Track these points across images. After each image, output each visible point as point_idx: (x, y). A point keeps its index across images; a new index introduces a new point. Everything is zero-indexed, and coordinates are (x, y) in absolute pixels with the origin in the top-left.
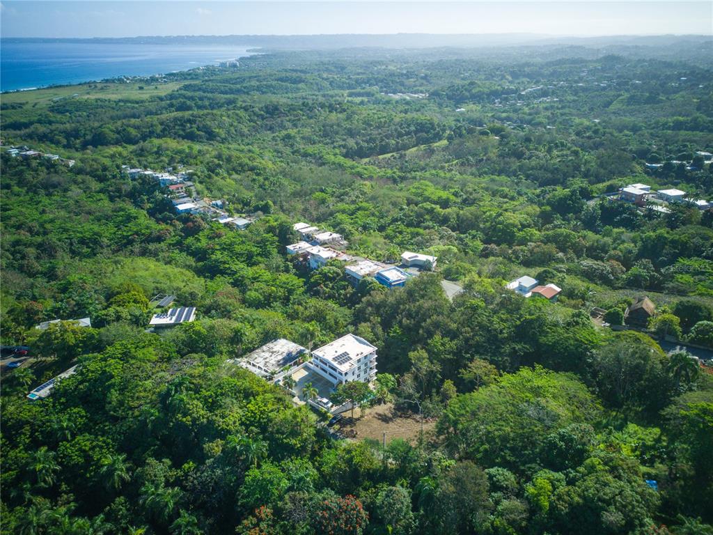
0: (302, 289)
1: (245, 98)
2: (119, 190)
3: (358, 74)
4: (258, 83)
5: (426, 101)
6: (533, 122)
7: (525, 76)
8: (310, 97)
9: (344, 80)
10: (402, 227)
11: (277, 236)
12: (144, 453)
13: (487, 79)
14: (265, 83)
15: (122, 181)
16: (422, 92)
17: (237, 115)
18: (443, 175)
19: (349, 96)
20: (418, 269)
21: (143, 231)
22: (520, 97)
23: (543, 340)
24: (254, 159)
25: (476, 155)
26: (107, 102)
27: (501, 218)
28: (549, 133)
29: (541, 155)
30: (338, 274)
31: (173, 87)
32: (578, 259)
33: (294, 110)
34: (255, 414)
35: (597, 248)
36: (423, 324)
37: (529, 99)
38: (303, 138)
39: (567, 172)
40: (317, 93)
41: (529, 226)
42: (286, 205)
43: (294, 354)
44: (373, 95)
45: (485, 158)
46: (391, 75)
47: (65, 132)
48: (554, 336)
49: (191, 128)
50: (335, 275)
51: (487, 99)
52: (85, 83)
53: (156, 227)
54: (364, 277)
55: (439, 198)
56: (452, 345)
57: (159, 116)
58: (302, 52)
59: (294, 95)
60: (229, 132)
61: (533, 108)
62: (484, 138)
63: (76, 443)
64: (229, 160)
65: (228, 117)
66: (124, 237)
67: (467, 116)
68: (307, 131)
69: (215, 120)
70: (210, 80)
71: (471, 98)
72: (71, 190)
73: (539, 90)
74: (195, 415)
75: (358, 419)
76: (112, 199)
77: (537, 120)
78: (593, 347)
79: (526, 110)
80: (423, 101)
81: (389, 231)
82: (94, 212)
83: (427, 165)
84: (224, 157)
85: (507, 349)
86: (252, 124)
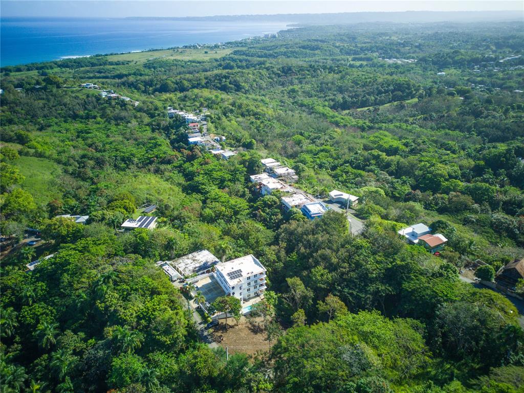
0: (247, 211)
1: (272, 61)
2: (159, 125)
3: (365, 43)
4: (285, 50)
5: (414, 65)
6: (504, 86)
7: (508, 47)
8: (322, 61)
9: (352, 47)
10: (350, 169)
11: (246, 168)
12: (73, 324)
13: (472, 48)
14: (290, 50)
15: (162, 118)
16: (413, 58)
17: (260, 73)
18: (405, 127)
19: (352, 60)
20: (340, 205)
21: (161, 155)
22: (498, 64)
23: (405, 285)
24: (259, 107)
25: (440, 112)
26: (180, 62)
27: (432, 169)
28: (512, 97)
29: (497, 115)
30: (275, 203)
31: (228, 52)
32: (492, 211)
33: (303, 70)
34: (149, 310)
35: (514, 203)
36: (314, 254)
37: (506, 66)
38: (304, 92)
39: (517, 132)
40: (328, 58)
41: (456, 178)
42: (270, 143)
43: (209, 264)
44: (372, 60)
45: (446, 115)
46: (390, 44)
47: (145, 82)
48: (416, 283)
49: (226, 82)
50: (273, 203)
51: (467, 65)
52: (172, 48)
53: (171, 152)
54: (292, 207)
55: (390, 146)
56: (329, 276)
57: (206, 73)
58: (326, 26)
59: (310, 59)
60: (252, 86)
61: (507, 74)
62: (450, 98)
63: (33, 308)
64: (240, 107)
65: (254, 74)
66: (149, 158)
67: (444, 79)
68: (308, 87)
69: (243, 76)
70: (253, 47)
71: (453, 64)
72: (131, 123)
73: (516, 59)
74: (108, 303)
75: (232, 327)
76: (153, 131)
77: (508, 84)
78: (445, 301)
79: (501, 75)
80: (411, 65)
81: (338, 171)
82: (139, 139)
83: (394, 118)
84: (237, 104)
85: (372, 288)
86: (270, 80)
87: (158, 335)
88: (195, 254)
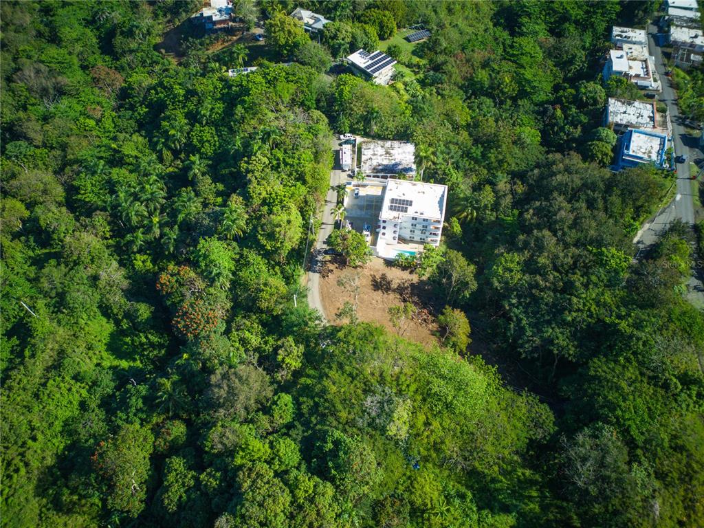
43: (400, 167)
54: (608, 125)
63: (203, 131)
87: (261, 235)
88: (396, 144)
